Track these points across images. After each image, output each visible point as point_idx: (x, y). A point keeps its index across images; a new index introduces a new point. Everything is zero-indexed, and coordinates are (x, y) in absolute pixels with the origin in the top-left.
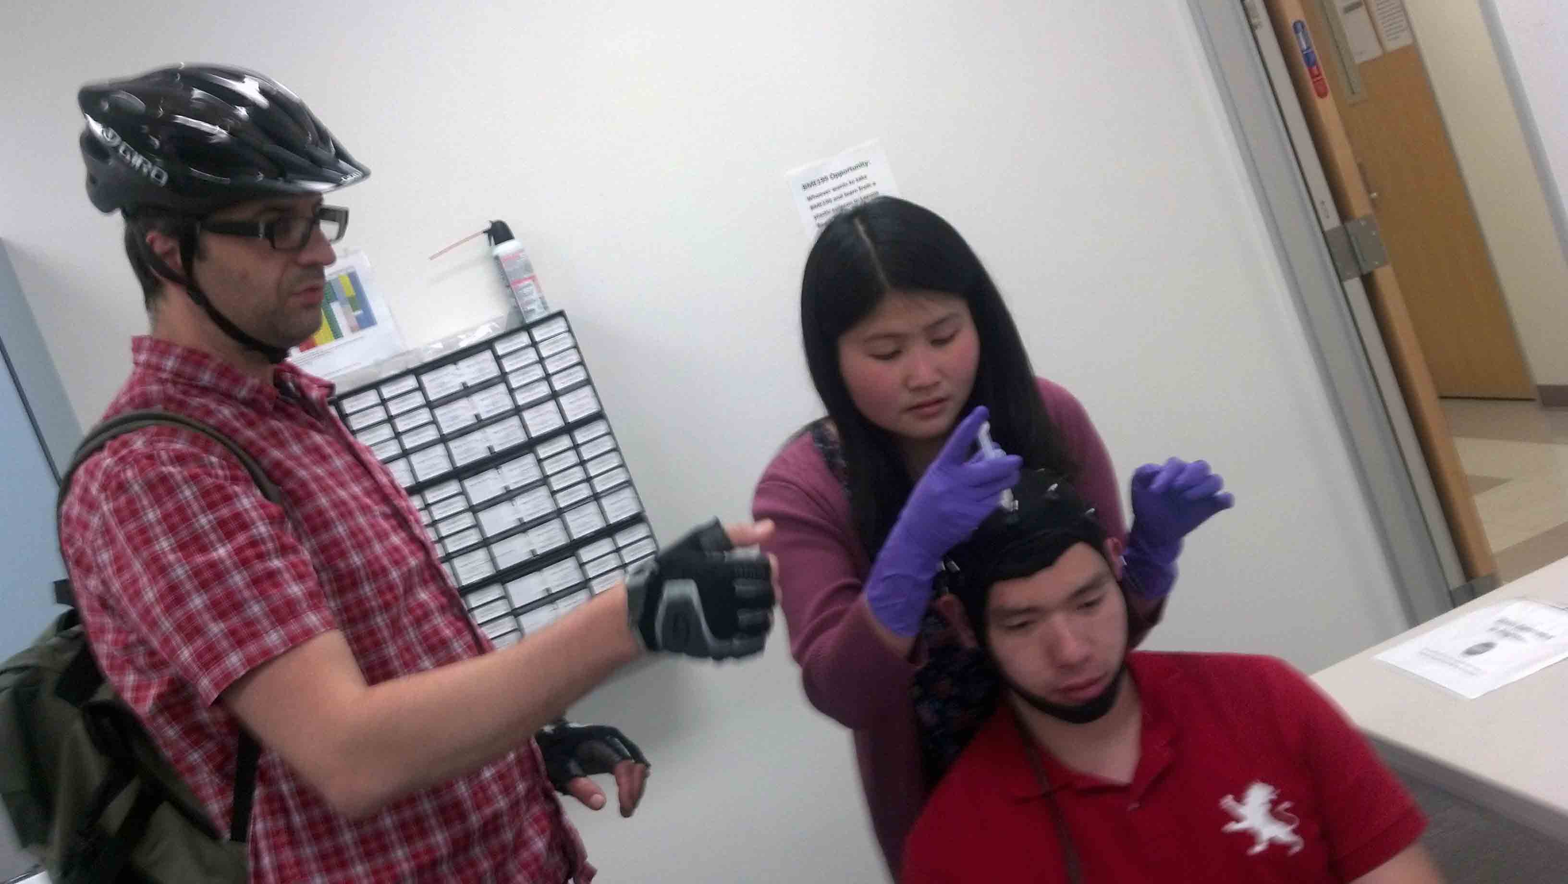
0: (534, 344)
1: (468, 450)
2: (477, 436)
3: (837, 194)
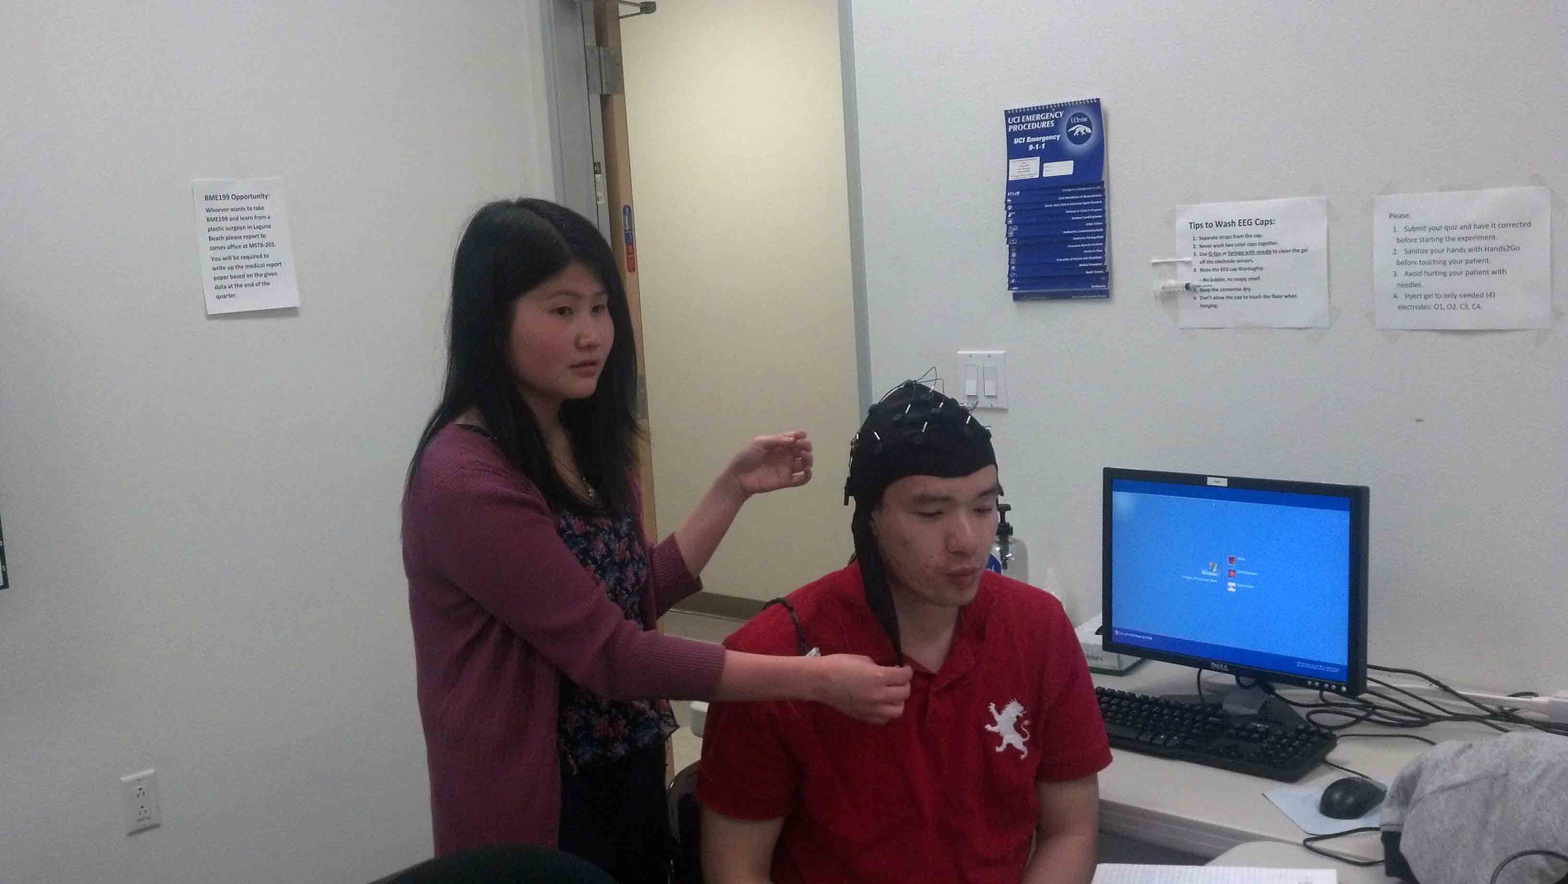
3: (234, 214)
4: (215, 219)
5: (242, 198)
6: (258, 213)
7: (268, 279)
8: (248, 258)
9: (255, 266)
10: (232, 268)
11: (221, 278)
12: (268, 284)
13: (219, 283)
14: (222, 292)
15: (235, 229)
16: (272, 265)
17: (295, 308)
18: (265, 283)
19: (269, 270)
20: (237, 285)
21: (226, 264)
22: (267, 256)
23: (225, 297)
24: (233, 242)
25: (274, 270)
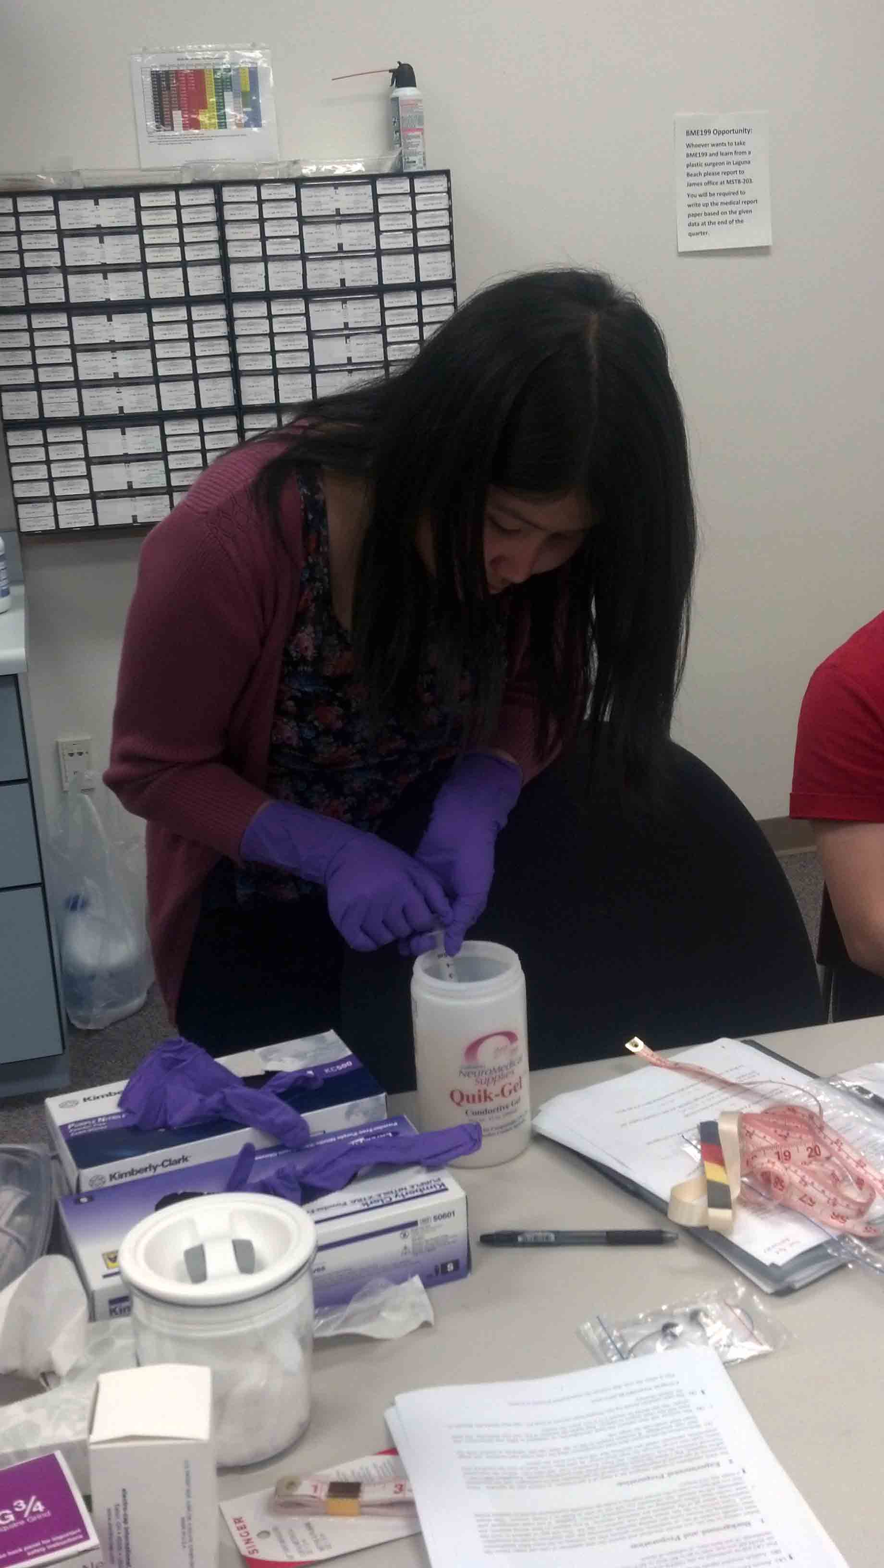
0: (413, 194)
1: (322, 276)
2: (336, 264)
3: (715, 150)
4: (695, 155)
5: (723, 133)
6: (740, 148)
7: (744, 216)
8: (725, 194)
9: (731, 203)
10: (706, 205)
11: (695, 215)
12: (742, 221)
13: (693, 220)
14: (695, 229)
15: (714, 165)
16: (748, 202)
17: (767, 247)
18: (738, 221)
19: (745, 207)
20: (710, 223)
21: (703, 200)
22: (743, 193)
23: (697, 234)
24: (709, 178)
25: (750, 207)
